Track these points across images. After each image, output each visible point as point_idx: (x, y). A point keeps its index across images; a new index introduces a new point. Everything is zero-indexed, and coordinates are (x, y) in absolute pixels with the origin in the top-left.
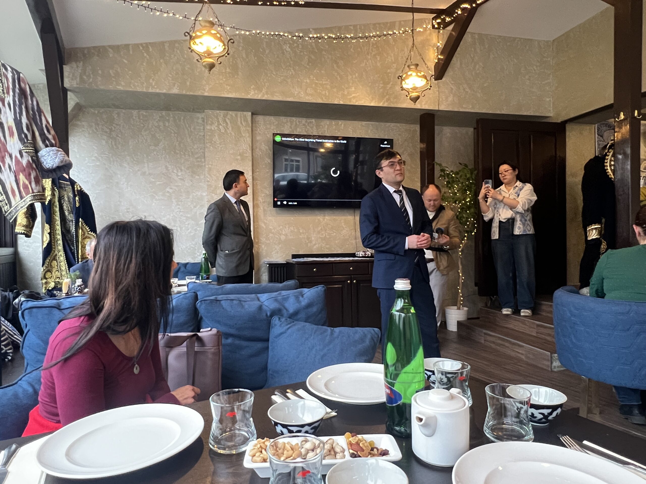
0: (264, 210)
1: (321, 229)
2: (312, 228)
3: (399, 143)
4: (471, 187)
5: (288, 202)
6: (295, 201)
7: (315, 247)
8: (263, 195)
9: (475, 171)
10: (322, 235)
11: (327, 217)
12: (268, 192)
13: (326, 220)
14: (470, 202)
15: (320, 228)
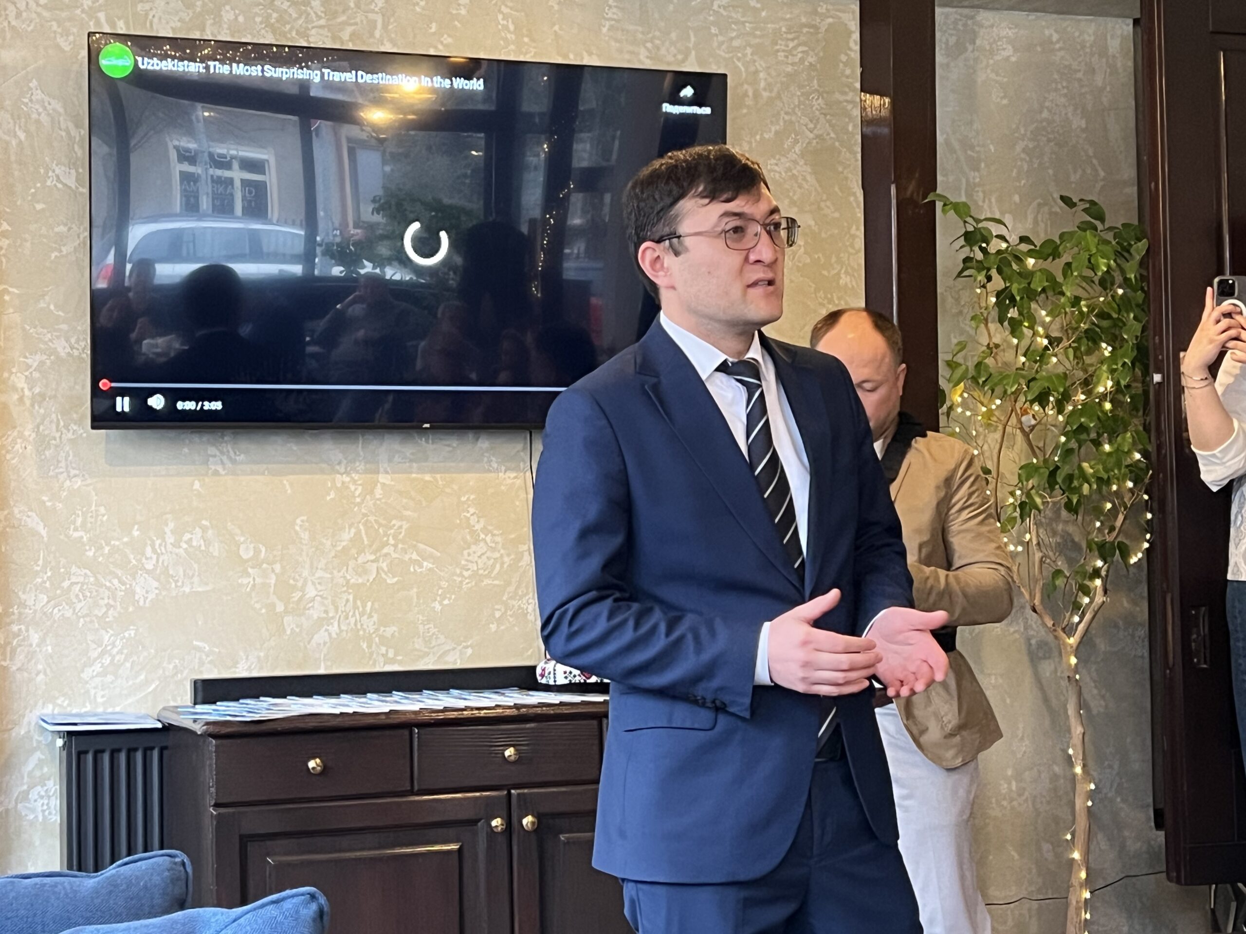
0: (42, 442)
1: (356, 539)
2: (305, 536)
3: (757, 95)
4: (1119, 324)
5: (173, 396)
6: (212, 396)
7: (321, 637)
8: (34, 361)
9: (1139, 240)
10: (362, 570)
11: (383, 478)
12: (61, 347)
13: (378, 492)
14: (1115, 397)
15: (347, 536)
